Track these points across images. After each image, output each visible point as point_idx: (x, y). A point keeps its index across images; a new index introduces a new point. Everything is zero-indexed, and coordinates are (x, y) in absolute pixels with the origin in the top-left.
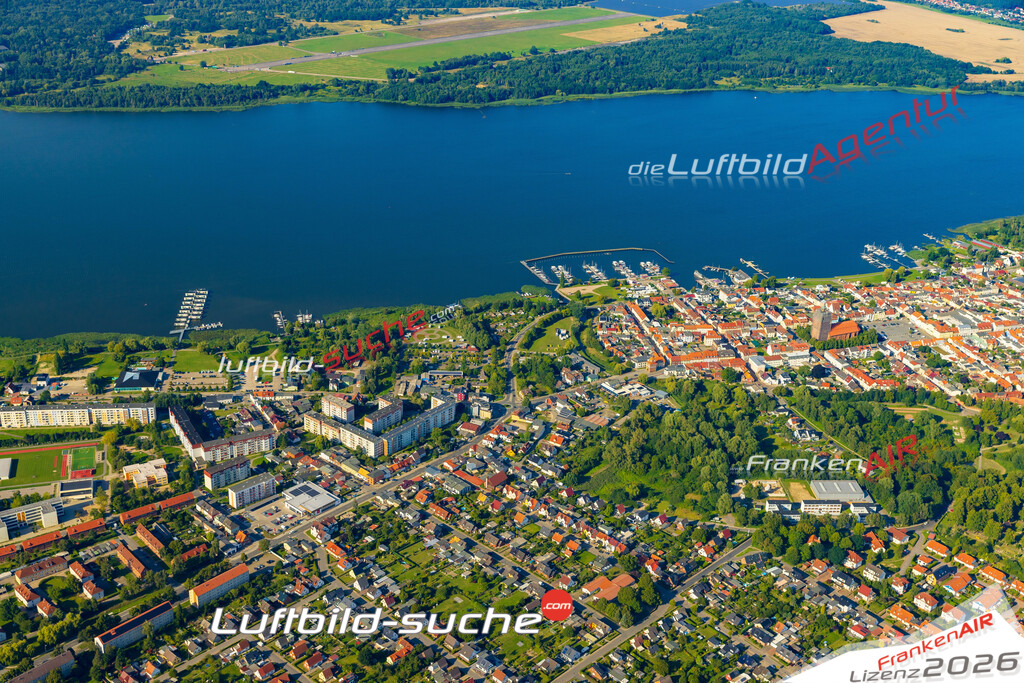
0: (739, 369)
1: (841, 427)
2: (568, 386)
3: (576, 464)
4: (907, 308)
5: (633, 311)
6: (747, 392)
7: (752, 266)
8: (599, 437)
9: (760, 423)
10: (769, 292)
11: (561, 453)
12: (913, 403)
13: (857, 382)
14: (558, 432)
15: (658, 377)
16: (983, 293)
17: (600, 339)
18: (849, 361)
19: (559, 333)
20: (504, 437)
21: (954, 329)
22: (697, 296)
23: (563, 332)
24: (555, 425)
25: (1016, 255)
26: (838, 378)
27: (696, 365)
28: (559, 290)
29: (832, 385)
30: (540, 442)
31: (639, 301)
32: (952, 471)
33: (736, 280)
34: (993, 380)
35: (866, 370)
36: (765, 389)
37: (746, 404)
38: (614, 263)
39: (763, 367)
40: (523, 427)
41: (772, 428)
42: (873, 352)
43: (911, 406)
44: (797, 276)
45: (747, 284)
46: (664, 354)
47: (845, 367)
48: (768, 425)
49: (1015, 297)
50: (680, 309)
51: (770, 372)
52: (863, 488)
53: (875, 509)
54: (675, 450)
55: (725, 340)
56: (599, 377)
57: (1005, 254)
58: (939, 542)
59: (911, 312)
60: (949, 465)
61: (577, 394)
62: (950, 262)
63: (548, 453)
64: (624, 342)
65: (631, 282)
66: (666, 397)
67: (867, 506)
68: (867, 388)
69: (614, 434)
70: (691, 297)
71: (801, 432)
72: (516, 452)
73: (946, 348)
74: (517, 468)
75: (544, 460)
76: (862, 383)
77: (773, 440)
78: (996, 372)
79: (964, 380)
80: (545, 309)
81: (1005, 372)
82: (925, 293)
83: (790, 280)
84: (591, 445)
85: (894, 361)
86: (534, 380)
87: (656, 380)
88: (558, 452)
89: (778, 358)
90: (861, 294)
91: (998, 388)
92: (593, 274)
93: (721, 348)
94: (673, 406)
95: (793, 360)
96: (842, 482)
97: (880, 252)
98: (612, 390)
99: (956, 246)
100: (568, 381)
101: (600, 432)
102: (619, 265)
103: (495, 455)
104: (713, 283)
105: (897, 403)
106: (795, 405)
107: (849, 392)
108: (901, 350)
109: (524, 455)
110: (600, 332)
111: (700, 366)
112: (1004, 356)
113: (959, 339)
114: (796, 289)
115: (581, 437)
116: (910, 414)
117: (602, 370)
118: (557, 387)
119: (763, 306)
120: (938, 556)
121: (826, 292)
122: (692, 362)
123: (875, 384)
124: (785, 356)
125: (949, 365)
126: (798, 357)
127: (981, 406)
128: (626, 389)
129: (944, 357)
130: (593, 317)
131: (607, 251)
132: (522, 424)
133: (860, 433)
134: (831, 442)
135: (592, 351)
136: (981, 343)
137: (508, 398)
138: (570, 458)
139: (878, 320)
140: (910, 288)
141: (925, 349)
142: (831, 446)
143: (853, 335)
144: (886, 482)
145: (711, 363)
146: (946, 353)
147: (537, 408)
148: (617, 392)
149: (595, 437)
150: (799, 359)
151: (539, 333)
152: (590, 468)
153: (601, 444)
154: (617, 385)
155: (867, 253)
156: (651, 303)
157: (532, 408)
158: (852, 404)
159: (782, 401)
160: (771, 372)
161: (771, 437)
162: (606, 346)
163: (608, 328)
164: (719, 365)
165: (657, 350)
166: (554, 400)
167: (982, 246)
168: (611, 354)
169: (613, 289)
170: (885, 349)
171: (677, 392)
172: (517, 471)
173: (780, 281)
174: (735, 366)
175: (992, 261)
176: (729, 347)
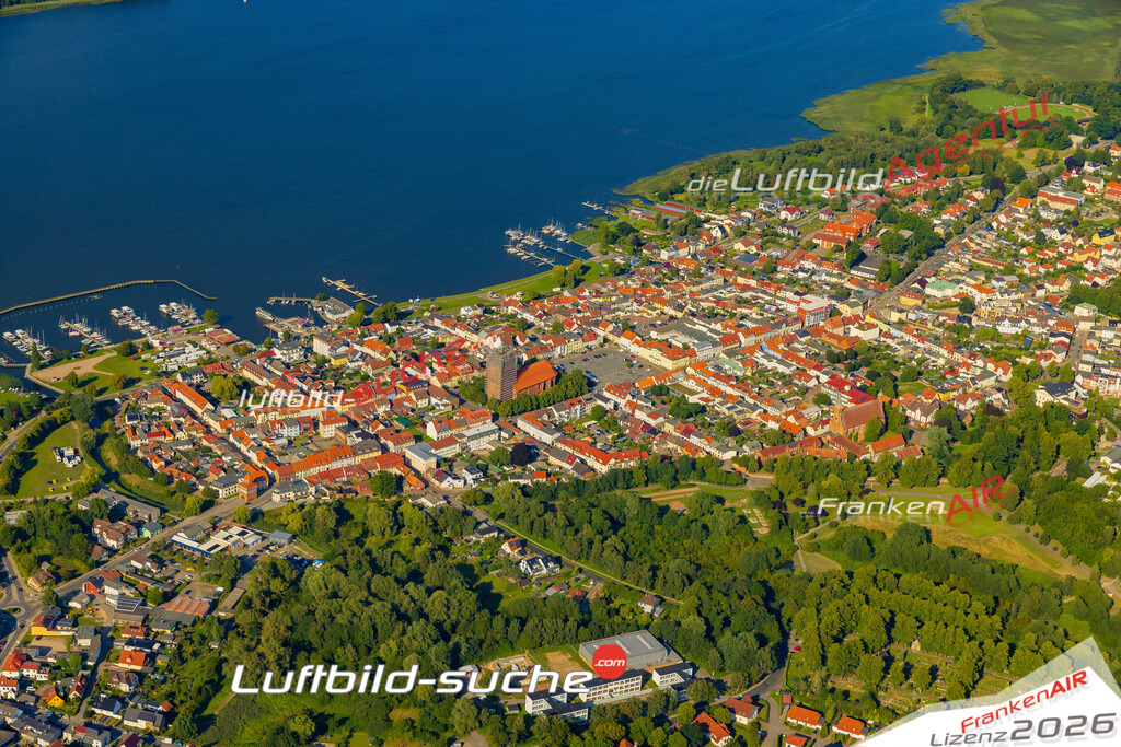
0: (395, 471)
1: (591, 543)
2: (112, 552)
3: (181, 697)
4: (611, 327)
5: (179, 395)
6: (421, 507)
7: (346, 287)
8: (204, 638)
9: (459, 559)
10: (391, 329)
11: (146, 681)
12: (674, 482)
13: (582, 461)
14: (130, 642)
15: (265, 508)
16: (704, 286)
17: (140, 454)
18: (559, 428)
19: (62, 455)
20: (31, 673)
21: (686, 351)
22: (278, 353)
23: (69, 452)
24: (116, 629)
25: (726, 221)
26: (552, 460)
27: (323, 475)
28: (31, 374)
29: (548, 475)
30: (101, 668)
31: (184, 375)
32: (771, 584)
33: (329, 316)
34: (772, 425)
35: (590, 440)
36: (446, 498)
37: (428, 531)
38: (114, 312)
39: (433, 461)
40: (59, 647)
41: (481, 564)
42: (589, 408)
43: (672, 487)
44: (423, 297)
45: (351, 321)
46: (260, 465)
47: (557, 440)
48: (473, 560)
49: (752, 289)
50: (257, 380)
51: (444, 467)
52: (660, 640)
53: (690, 671)
54: (345, 636)
55: (353, 425)
56: (164, 527)
57: (708, 220)
58: (801, 705)
59: (618, 332)
60: (764, 574)
61: (134, 563)
62: (639, 243)
63: (125, 688)
64: (185, 453)
65: (156, 343)
66: (290, 542)
67: (678, 669)
68: (601, 468)
69: (229, 625)
70: (269, 355)
71: (532, 562)
72: (65, 698)
73: (690, 384)
74: (78, 728)
75: (122, 700)
76: (591, 462)
77: (489, 585)
78: (772, 411)
79: (734, 431)
80: (20, 414)
81: (785, 409)
82: (626, 298)
83: (412, 304)
84: (195, 654)
85: (625, 417)
86: (46, 551)
87: (263, 514)
88: (141, 681)
89: (450, 441)
90: (533, 312)
91: (785, 437)
92: (81, 337)
93: (353, 439)
94: (307, 554)
95: (476, 441)
96: (628, 637)
97: (531, 240)
98: (195, 545)
99: (635, 215)
100: (111, 543)
101: (201, 627)
102: (122, 314)
103: (29, 713)
104: (296, 326)
105: (651, 486)
106: (502, 516)
107: (577, 480)
108: (629, 397)
109: (80, 700)
110: (135, 443)
111: (328, 475)
112: (771, 384)
113: (701, 366)
114: (431, 318)
115: (172, 647)
116: (678, 499)
117: (164, 511)
118: (94, 557)
119: (392, 354)
120: (809, 730)
121: (479, 317)
122: (314, 471)
123: (613, 461)
124: (462, 436)
125: (703, 410)
126: (481, 435)
127: (772, 469)
128: (218, 539)
129: (693, 399)
130: (111, 416)
131: (95, 294)
132: (56, 640)
133: (620, 546)
134: (581, 570)
135: (132, 479)
136: (735, 368)
137: (10, 595)
138: (165, 688)
139: (573, 353)
140: (599, 294)
141: (660, 391)
142: (582, 576)
143: (549, 383)
144: (693, 623)
145: (348, 469)
146: (693, 393)
147: (72, 604)
148: (204, 547)
149: (196, 638)
150: (482, 437)
151: (26, 461)
152: (208, 699)
153: (211, 650)
154: (200, 536)
155: (515, 243)
156: (205, 376)
157: (61, 604)
158: (593, 500)
159: (479, 513)
160: (446, 468)
161: (484, 579)
162: (156, 466)
163: (148, 433)
164: (360, 468)
165: (246, 459)
166: (98, 583)
167: (674, 213)
168: (170, 479)
169: (129, 361)
170: (607, 400)
171: (307, 530)
172: (80, 735)
173: (402, 307)
174: (387, 466)
175: (696, 236)
176: (364, 435)
